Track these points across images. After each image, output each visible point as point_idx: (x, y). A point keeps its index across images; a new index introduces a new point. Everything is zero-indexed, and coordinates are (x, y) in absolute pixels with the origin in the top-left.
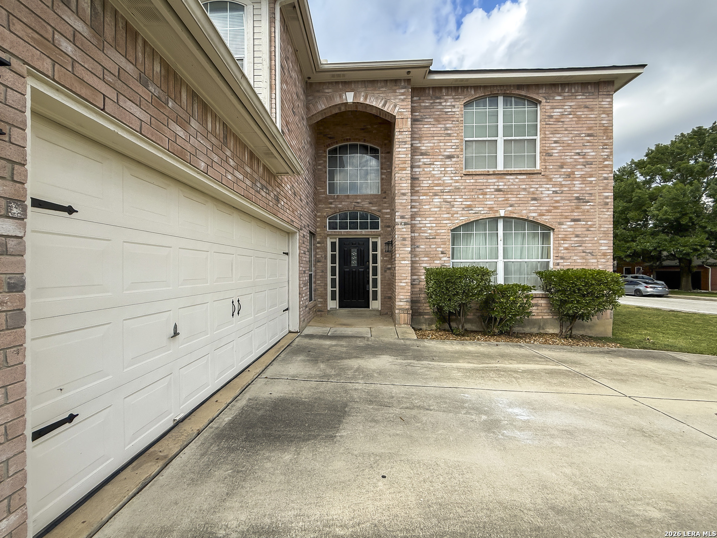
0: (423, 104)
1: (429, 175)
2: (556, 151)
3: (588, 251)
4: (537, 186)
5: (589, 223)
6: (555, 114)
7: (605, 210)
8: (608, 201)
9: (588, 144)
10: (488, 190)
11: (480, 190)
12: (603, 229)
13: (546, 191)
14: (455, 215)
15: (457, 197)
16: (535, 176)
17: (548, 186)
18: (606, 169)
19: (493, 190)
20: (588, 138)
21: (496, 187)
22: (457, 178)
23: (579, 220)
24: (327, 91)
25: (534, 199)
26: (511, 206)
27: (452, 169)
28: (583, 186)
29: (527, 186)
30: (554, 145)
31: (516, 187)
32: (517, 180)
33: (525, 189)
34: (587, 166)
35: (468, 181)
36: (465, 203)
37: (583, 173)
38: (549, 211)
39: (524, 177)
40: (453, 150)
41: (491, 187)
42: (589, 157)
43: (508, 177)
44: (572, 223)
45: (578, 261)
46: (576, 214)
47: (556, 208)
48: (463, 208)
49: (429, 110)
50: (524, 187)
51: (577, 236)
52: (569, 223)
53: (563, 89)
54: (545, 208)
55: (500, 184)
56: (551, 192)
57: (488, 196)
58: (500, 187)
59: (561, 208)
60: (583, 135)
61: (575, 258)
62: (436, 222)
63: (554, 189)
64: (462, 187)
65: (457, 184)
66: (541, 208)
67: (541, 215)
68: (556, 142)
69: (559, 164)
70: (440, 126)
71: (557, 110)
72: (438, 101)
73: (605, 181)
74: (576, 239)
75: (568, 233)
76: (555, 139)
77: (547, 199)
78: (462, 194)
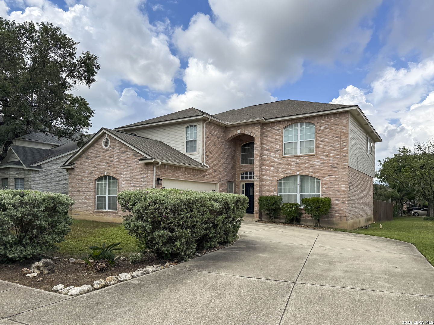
0: (267, 130)
1: (269, 158)
2: (321, 145)
3: (336, 190)
4: (313, 161)
5: (337, 177)
6: (321, 129)
7: (344, 171)
8: (345, 166)
9: (336, 141)
10: (292, 164)
11: (289, 163)
12: (342, 180)
13: (317, 163)
14: (279, 175)
15: (280, 167)
16: (312, 157)
17: (318, 161)
18: (344, 152)
19: (294, 163)
20: (336, 138)
21: (295, 162)
22: (280, 159)
23: (332, 176)
24: (232, 130)
25: (312, 167)
26: (302, 170)
27: (278, 155)
28: (334, 160)
29: (309, 161)
30: (321, 143)
31: (304, 162)
32: (304, 159)
33: (308, 163)
34: (336, 151)
35: (284, 160)
36: (283, 169)
37: (333, 154)
38: (318, 172)
39: (307, 157)
40: (278, 148)
41: (294, 162)
42: (336, 147)
43: (301, 158)
44: (329, 177)
45: (331, 194)
46: (330, 173)
47: (321, 170)
48: (282, 171)
49: (269, 132)
50: (307, 161)
51: (331, 183)
52: (327, 177)
53: (325, 118)
54: (316, 171)
55: (297, 161)
56: (319, 163)
57: (292, 166)
58: (297, 162)
59: (324, 170)
60: (334, 137)
61: (330, 192)
62: (272, 177)
63: (320, 162)
64: (282, 163)
65: (280, 162)
66: (315, 170)
67: (315, 173)
68: (321, 141)
69: (323, 151)
70: (274, 138)
71: (322, 127)
72: (273, 128)
73: (344, 158)
74: (330, 184)
75: (327, 181)
76: (321, 140)
77: (317, 166)
78: (282, 165)
